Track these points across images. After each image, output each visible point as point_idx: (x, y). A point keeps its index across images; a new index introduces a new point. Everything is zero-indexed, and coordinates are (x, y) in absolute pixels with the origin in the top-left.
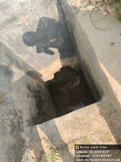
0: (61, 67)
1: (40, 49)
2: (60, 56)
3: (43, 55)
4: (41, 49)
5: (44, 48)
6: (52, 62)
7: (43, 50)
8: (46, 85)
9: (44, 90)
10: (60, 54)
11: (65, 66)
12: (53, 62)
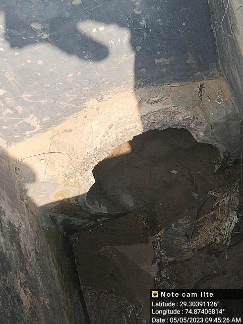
0: (139, 130)
1: (28, 27)
2: (137, 70)
3: (40, 62)
4: (33, 26)
5: (47, 26)
6: (86, 98)
7: (46, 36)
8: (45, 225)
9: (33, 254)
10: (136, 63)
11: (157, 127)
12: (92, 103)
